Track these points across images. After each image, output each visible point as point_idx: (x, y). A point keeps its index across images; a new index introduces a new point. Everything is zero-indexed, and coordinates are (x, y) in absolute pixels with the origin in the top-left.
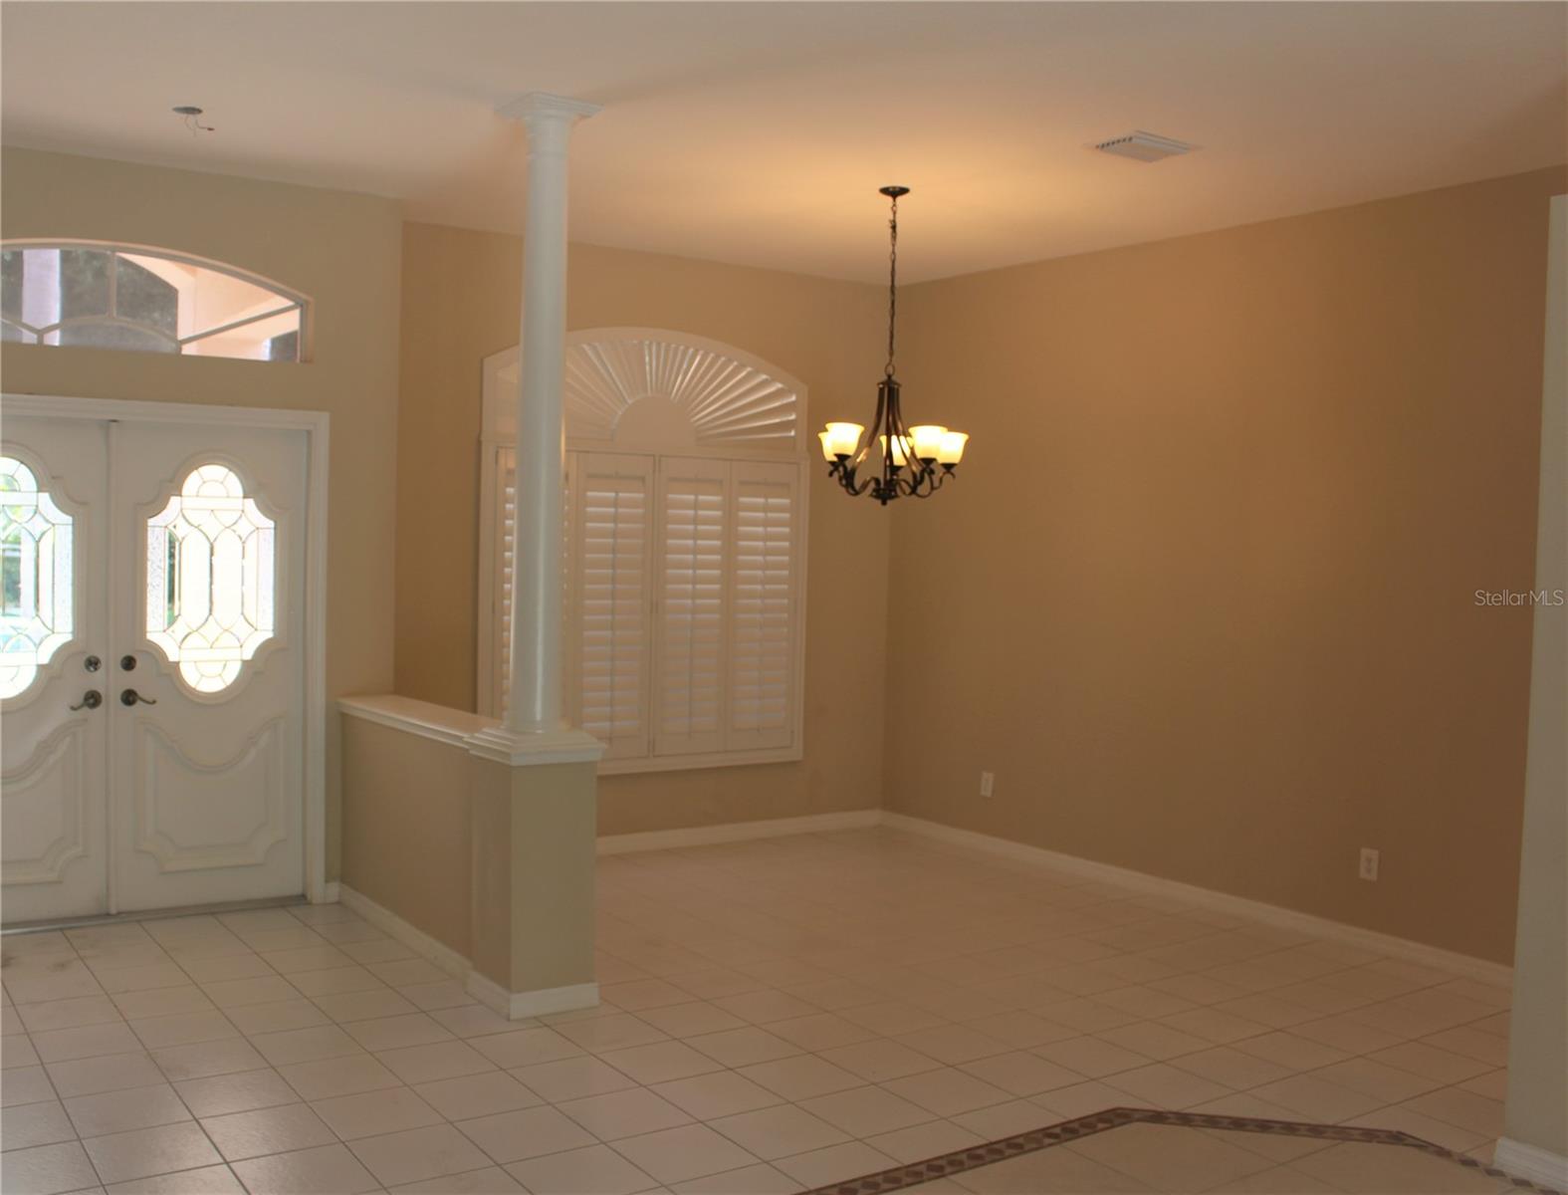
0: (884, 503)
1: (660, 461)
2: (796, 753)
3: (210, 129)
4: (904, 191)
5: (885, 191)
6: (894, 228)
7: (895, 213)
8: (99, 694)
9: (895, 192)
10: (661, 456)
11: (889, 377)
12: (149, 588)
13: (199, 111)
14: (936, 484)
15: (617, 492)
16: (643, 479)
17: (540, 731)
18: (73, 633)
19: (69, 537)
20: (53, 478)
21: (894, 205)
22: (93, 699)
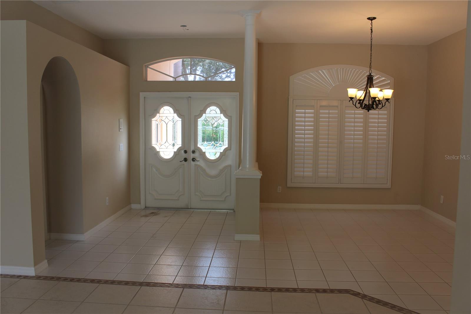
0: (368, 111)
1: (343, 101)
2: (389, 185)
3: (188, 30)
4: (374, 18)
5: (369, 19)
6: (372, 30)
7: (372, 25)
8: (187, 159)
9: (371, 19)
10: (343, 100)
11: (370, 74)
12: (199, 135)
13: (186, 26)
14: (384, 105)
15: (329, 110)
16: (337, 106)
17: (247, 170)
18: (182, 145)
19: (181, 123)
20: (176, 110)
21: (372, 23)
22: (186, 160)
